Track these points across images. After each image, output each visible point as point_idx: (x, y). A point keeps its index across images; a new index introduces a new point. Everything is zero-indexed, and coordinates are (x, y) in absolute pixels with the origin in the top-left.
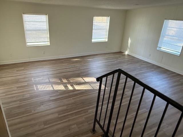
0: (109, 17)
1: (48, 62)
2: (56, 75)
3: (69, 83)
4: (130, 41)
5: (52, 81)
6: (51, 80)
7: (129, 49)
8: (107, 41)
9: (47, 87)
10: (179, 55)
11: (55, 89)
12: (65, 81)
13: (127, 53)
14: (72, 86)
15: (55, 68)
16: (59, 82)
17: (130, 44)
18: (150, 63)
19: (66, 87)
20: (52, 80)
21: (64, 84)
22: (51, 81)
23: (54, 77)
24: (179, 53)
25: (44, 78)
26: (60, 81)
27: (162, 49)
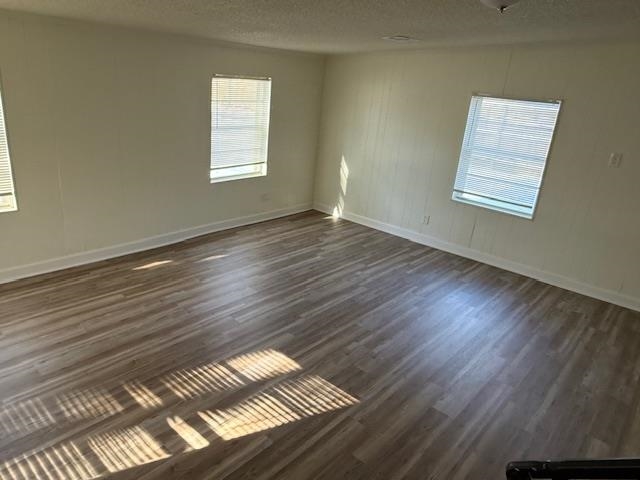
0: (270, 82)
1: (17, 296)
2: (86, 373)
3: (174, 406)
4: (345, 171)
5: (75, 411)
6: (69, 410)
7: (344, 198)
8: (264, 173)
9: (59, 463)
10: (530, 218)
11: (112, 470)
12: (146, 399)
13: (336, 214)
14: (195, 422)
15: (69, 328)
16: (118, 414)
17: (348, 180)
18: (433, 249)
19: (166, 437)
20: (75, 406)
21: (150, 421)
22: (68, 414)
23: (82, 387)
24: (531, 211)
25: (22, 405)
26: (121, 403)
27: (465, 196)
